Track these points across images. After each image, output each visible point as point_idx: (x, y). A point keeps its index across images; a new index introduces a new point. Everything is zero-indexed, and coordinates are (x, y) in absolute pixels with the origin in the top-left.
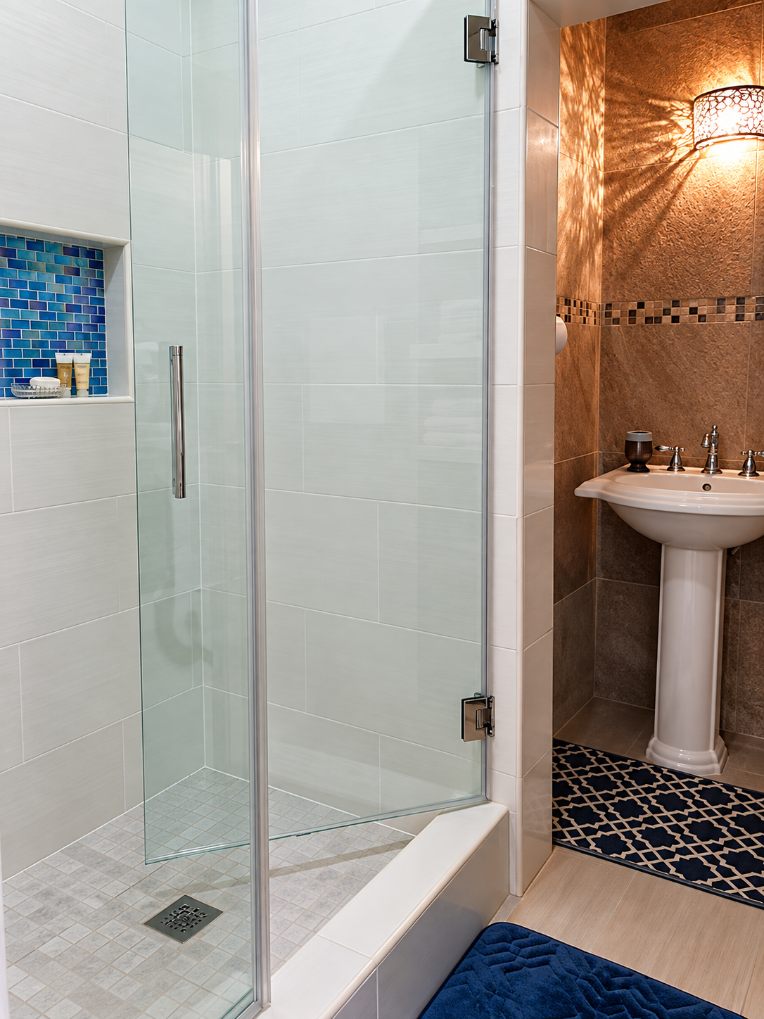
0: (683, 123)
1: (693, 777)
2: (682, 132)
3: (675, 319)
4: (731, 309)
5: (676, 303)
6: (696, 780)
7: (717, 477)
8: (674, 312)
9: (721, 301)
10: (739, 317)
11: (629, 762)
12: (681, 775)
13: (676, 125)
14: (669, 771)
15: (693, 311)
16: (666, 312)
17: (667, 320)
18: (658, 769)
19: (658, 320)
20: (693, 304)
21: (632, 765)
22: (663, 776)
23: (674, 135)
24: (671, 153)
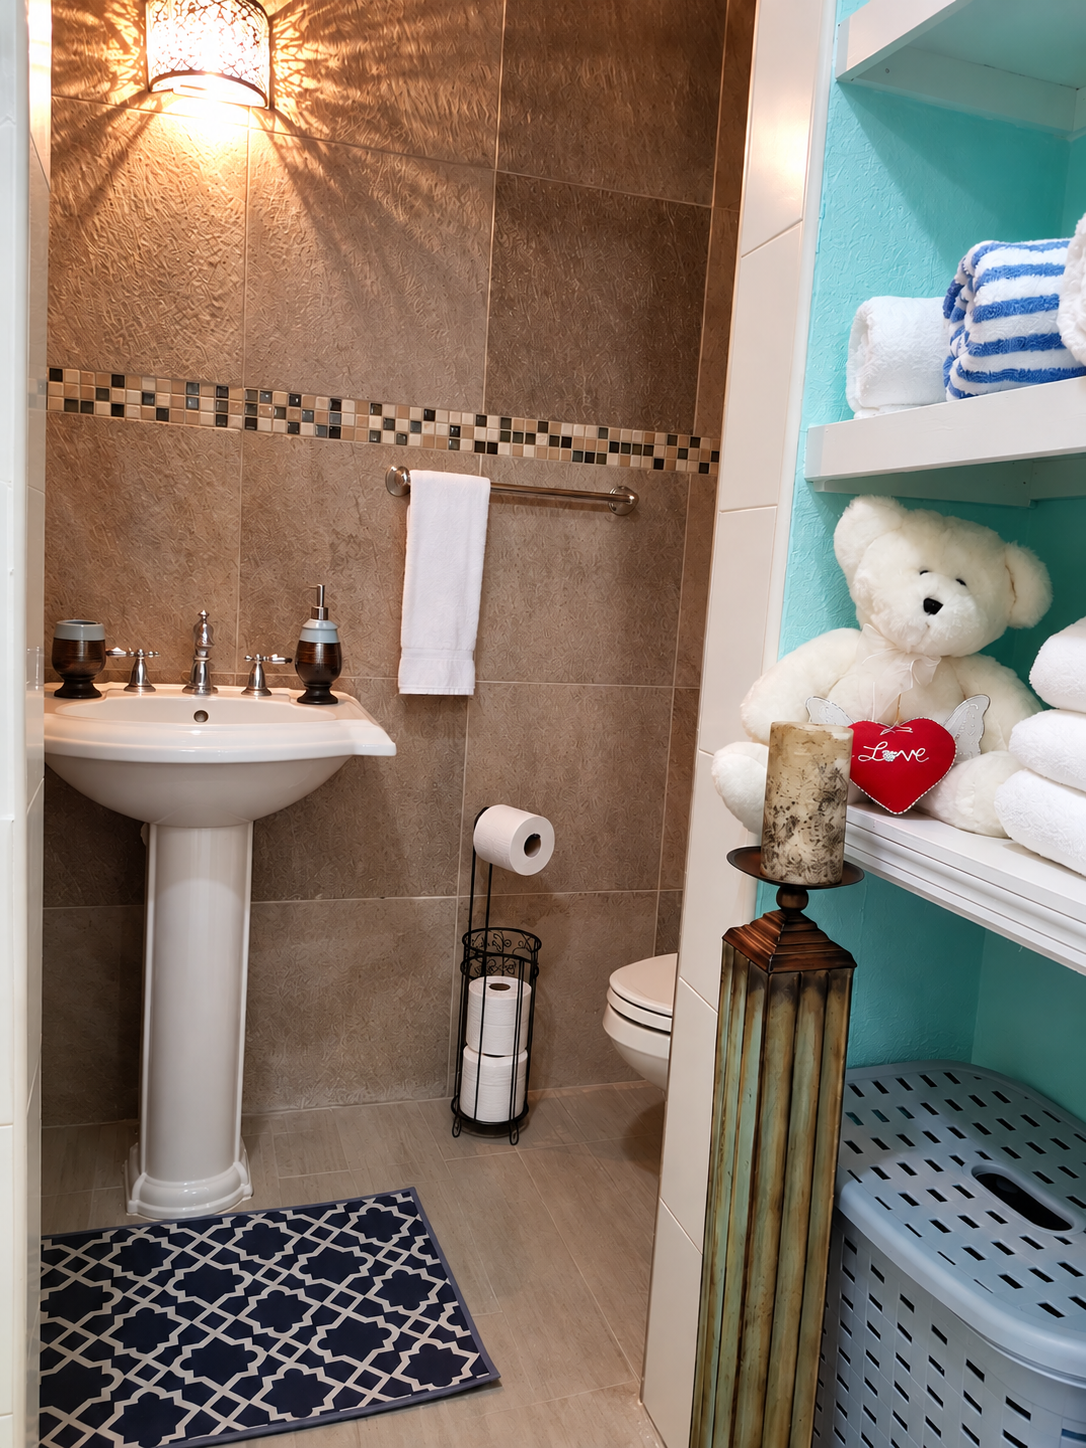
0: (129, 33)
1: (219, 1220)
2: (125, 48)
3: (118, 410)
4: (208, 404)
5: (118, 381)
6: (227, 1223)
7: (213, 698)
8: (117, 395)
9: (193, 386)
10: (221, 420)
11: (106, 1238)
12: (201, 1224)
13: (113, 32)
14: (182, 1224)
15: (148, 397)
16: (103, 394)
17: (103, 408)
18: (158, 1230)
19: (88, 406)
20: (149, 386)
21: (115, 1239)
22: (174, 1239)
23: (111, 53)
24: (106, 86)
